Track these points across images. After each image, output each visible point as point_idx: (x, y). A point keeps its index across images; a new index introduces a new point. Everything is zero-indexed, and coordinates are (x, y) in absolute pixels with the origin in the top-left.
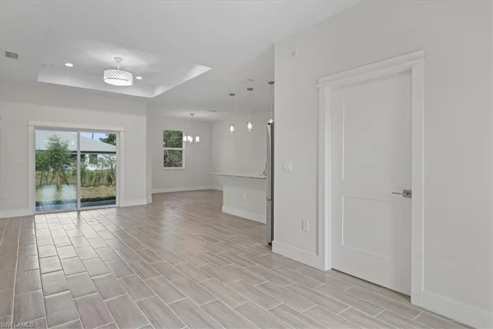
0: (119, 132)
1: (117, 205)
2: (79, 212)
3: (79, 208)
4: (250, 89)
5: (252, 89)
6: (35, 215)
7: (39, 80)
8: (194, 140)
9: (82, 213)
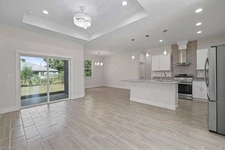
0: (70, 59)
1: (69, 98)
2: (49, 104)
3: (49, 102)
4: (147, 36)
5: (148, 36)
6: (21, 109)
7: (23, 22)
8: (100, 64)
9: (50, 105)
